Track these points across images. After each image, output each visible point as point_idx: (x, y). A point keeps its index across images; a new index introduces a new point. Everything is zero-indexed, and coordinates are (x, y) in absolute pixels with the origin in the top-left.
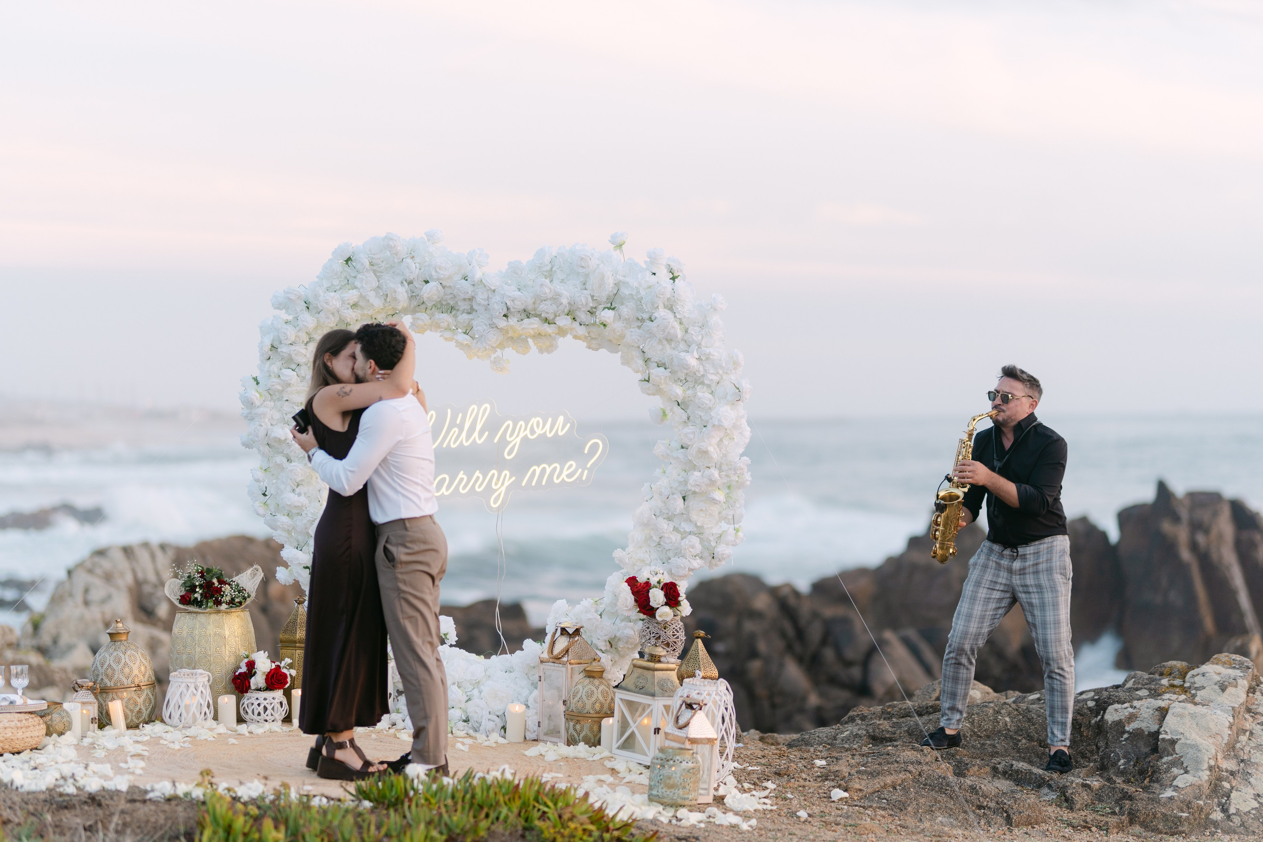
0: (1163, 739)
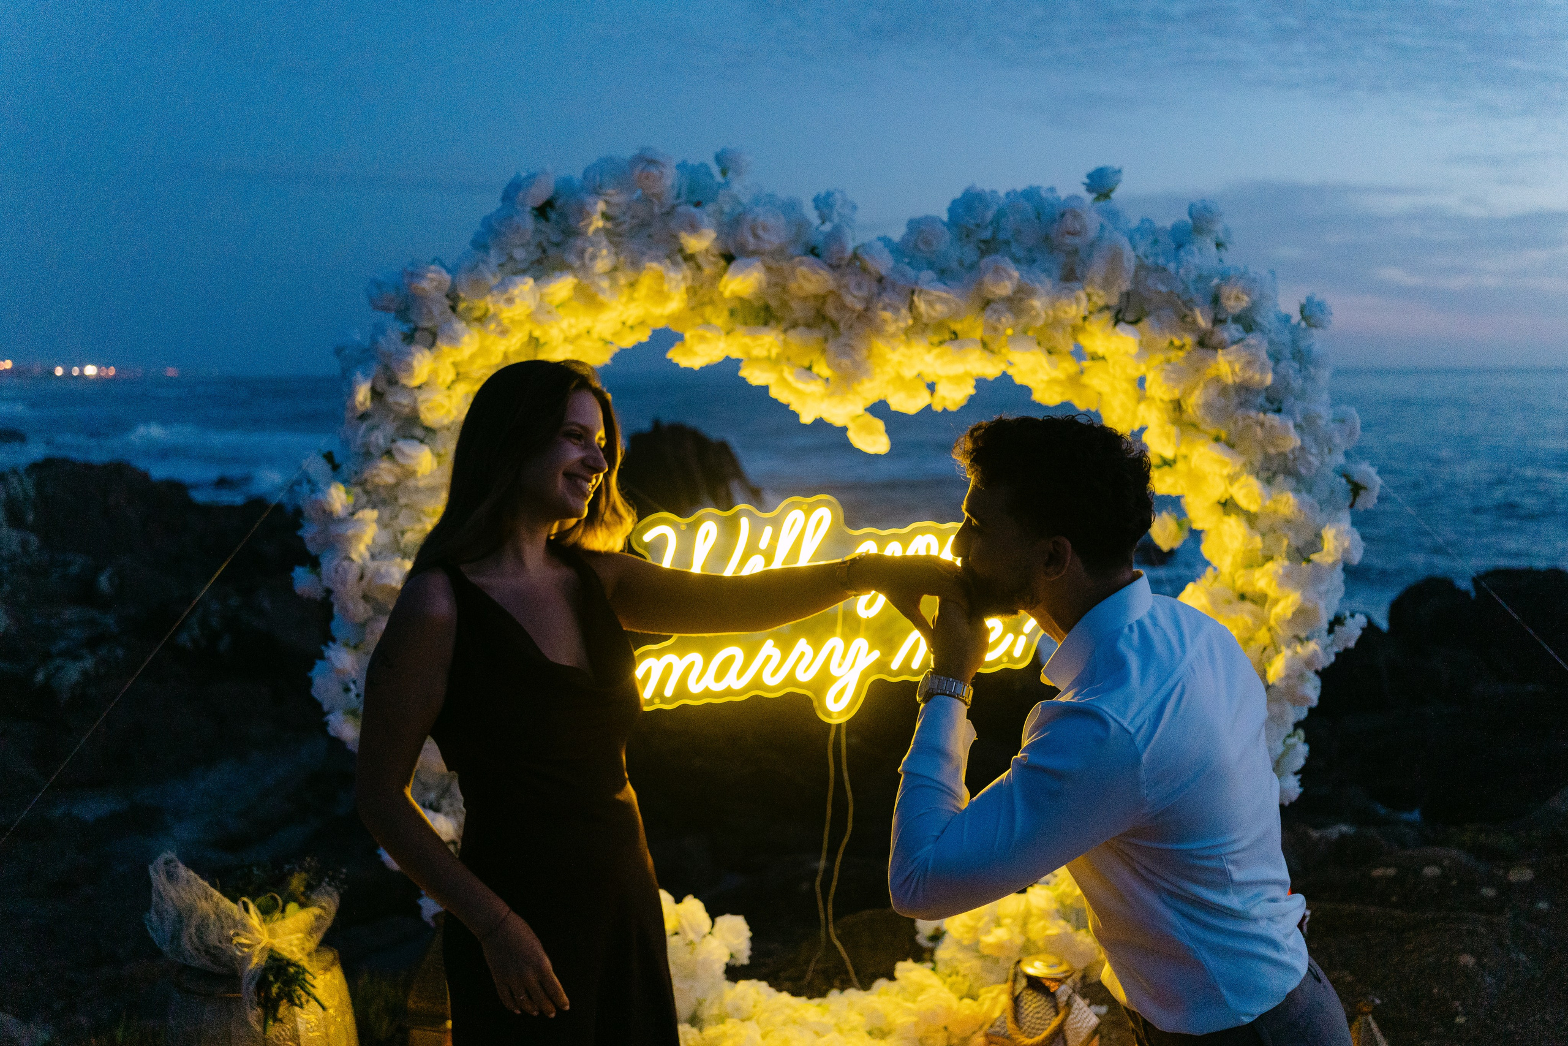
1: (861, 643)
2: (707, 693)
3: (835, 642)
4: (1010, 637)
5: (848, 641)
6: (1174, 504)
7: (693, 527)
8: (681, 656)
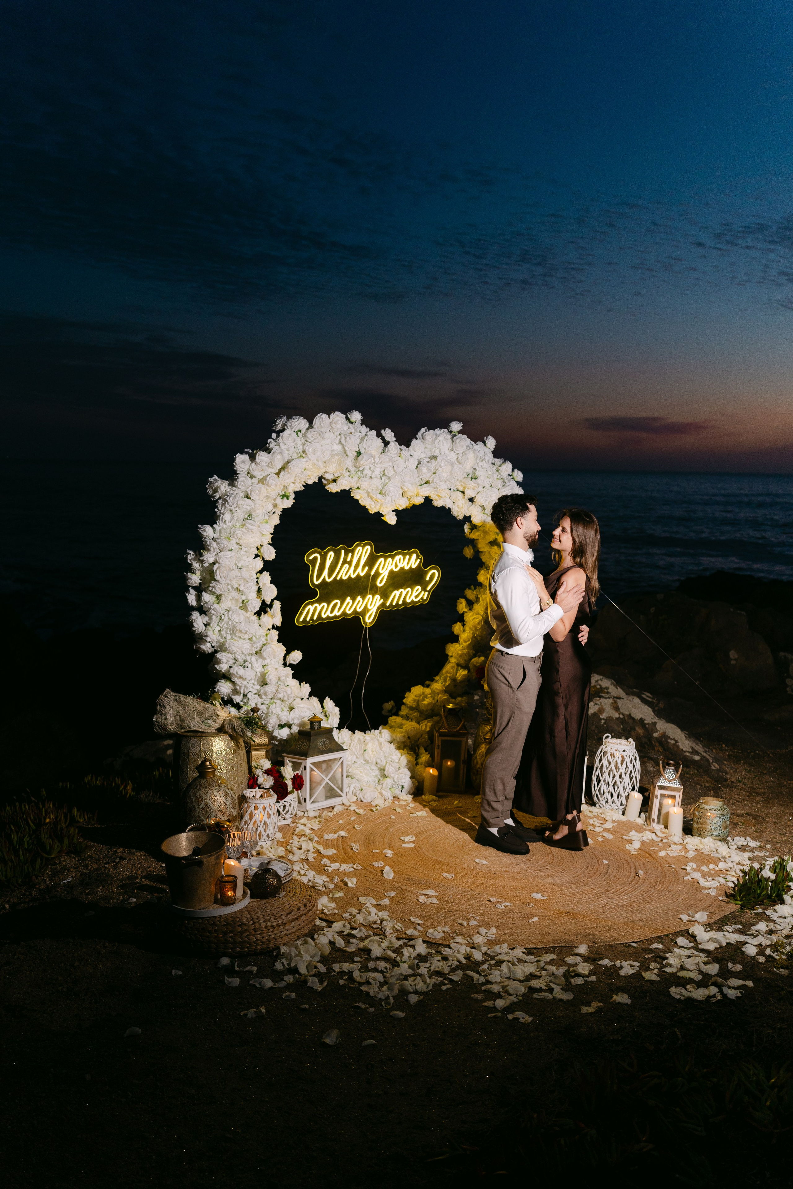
0: (648, 724)
1: (378, 596)
2: (328, 617)
3: (369, 596)
4: (423, 592)
5: (373, 596)
6: (473, 543)
7: (326, 554)
8: (320, 604)
